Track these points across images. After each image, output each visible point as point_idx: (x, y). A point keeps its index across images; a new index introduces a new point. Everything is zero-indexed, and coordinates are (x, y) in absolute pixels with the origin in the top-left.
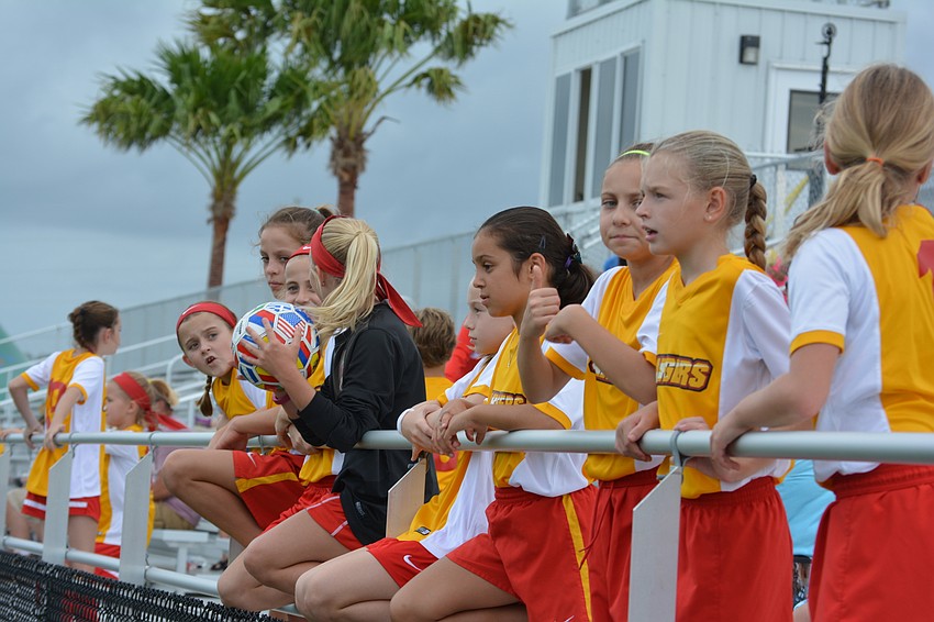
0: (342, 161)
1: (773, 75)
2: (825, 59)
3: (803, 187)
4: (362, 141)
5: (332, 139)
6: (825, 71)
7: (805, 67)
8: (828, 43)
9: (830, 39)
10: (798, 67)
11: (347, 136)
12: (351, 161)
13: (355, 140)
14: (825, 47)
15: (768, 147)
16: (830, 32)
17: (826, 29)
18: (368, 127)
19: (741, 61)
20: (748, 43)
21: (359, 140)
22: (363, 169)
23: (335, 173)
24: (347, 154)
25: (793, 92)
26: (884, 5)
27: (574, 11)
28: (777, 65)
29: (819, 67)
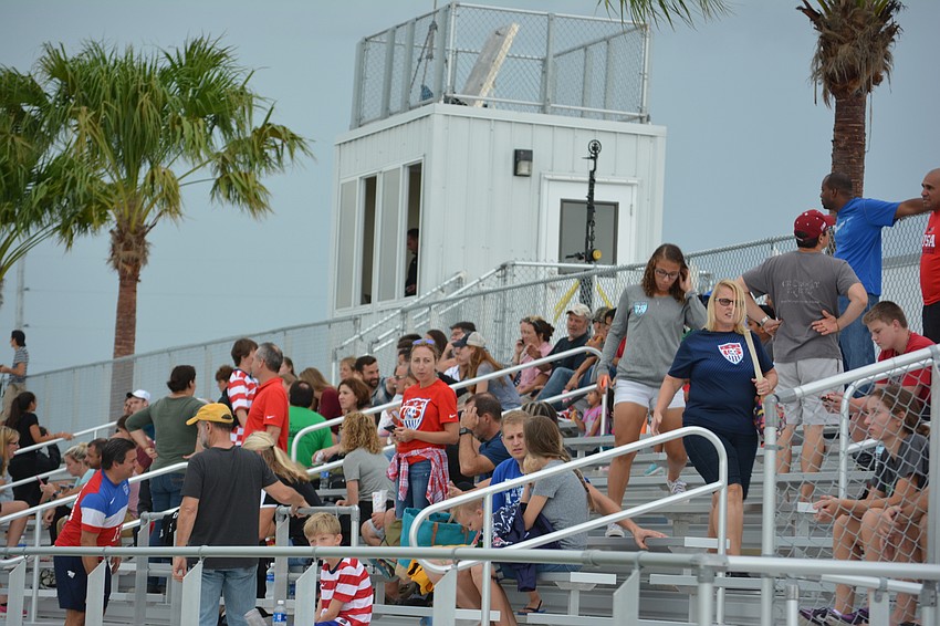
0: (123, 254)
1: (545, 185)
2: (592, 173)
3: (574, 291)
4: (144, 234)
5: (111, 231)
6: (592, 182)
7: (574, 178)
8: (595, 158)
9: (596, 154)
10: (569, 178)
11: (128, 229)
12: (133, 253)
13: (135, 232)
14: (592, 162)
15: (542, 257)
16: (595, 149)
17: (592, 145)
18: (148, 220)
19: (516, 173)
20: (521, 157)
21: (141, 233)
22: (145, 261)
23: (117, 267)
24: (128, 247)
25: (563, 201)
26: (645, 119)
27: (359, 122)
28: (550, 177)
29: (587, 179)
